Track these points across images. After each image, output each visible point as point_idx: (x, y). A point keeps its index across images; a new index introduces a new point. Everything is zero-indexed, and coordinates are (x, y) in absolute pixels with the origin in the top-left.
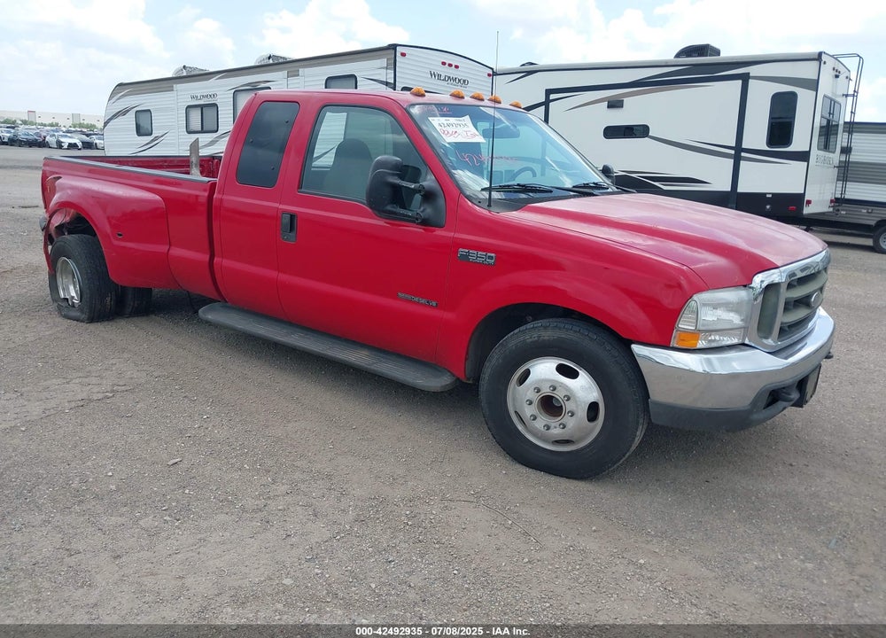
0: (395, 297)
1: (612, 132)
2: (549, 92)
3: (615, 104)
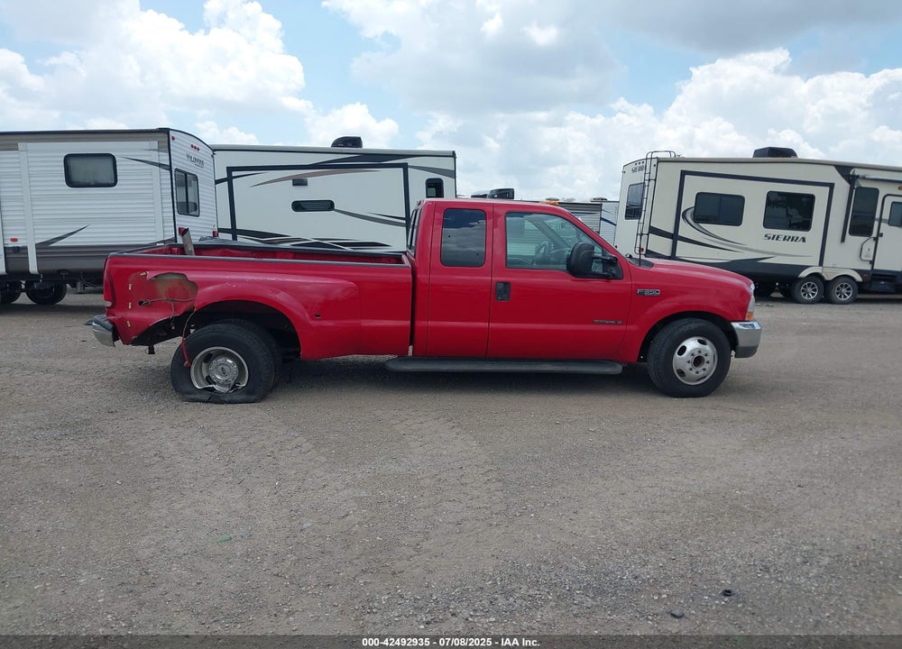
0: (593, 323)
1: (298, 206)
2: (230, 170)
3: (299, 182)
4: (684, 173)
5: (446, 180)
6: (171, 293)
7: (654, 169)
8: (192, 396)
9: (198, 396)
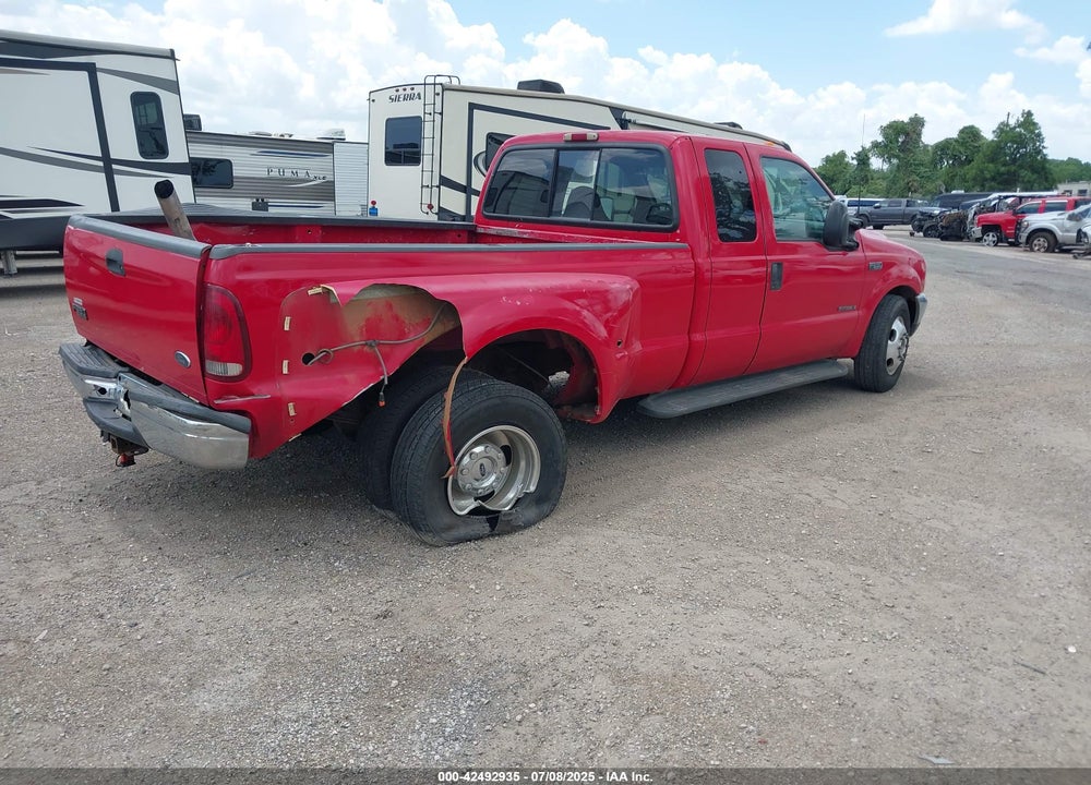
4: (472, 107)
5: (163, 95)
6: (372, 330)
7: (438, 99)
8: (455, 533)
9: (462, 531)
